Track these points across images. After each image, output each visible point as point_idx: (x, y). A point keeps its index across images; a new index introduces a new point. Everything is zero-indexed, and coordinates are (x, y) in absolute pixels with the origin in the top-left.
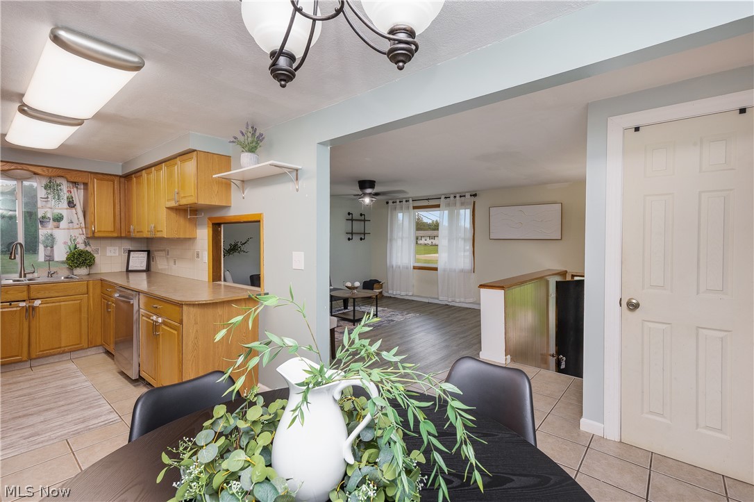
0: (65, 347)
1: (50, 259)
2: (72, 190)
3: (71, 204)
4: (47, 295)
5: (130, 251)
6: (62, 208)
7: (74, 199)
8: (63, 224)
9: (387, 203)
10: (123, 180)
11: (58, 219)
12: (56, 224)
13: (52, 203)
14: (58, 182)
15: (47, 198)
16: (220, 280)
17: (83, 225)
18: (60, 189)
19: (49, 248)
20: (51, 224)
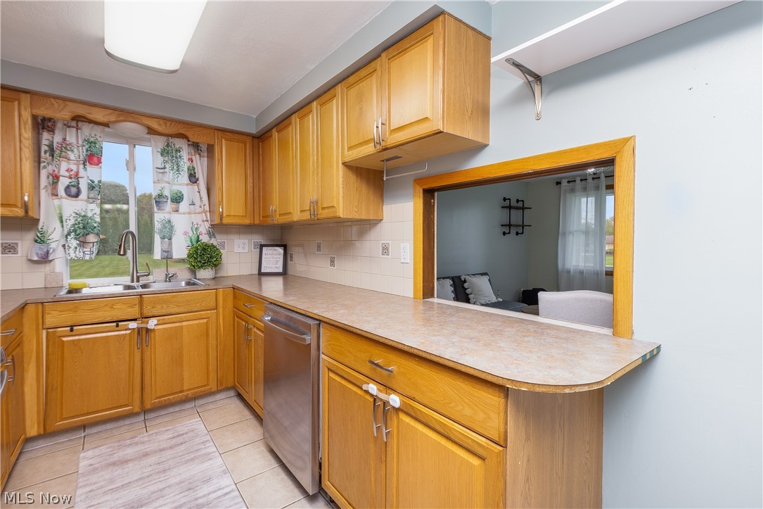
0: (189, 390)
1: (167, 256)
2: (194, 158)
3: (193, 178)
4: (164, 312)
5: (262, 246)
6: (180, 183)
7: (196, 171)
8: (183, 206)
9: (558, 183)
10: (256, 141)
11: (177, 199)
12: (174, 206)
13: (170, 175)
14: (177, 146)
15: (165, 168)
16: (432, 296)
17: (207, 208)
18: (180, 157)
19: (166, 240)
20: (169, 206)
